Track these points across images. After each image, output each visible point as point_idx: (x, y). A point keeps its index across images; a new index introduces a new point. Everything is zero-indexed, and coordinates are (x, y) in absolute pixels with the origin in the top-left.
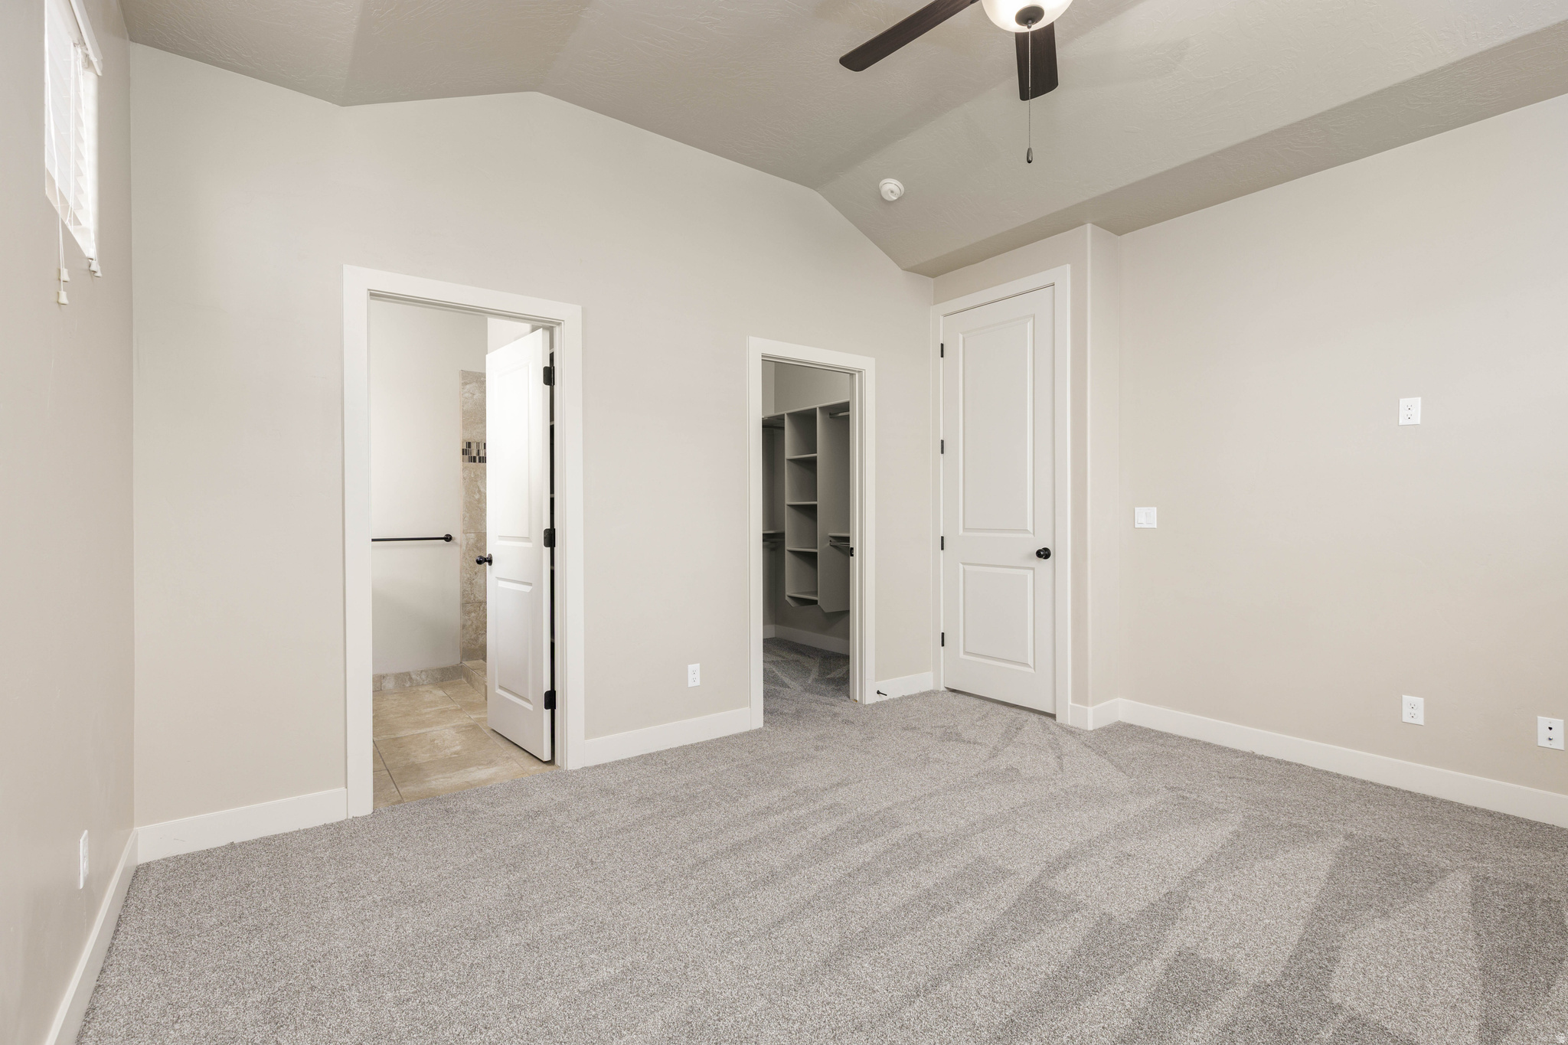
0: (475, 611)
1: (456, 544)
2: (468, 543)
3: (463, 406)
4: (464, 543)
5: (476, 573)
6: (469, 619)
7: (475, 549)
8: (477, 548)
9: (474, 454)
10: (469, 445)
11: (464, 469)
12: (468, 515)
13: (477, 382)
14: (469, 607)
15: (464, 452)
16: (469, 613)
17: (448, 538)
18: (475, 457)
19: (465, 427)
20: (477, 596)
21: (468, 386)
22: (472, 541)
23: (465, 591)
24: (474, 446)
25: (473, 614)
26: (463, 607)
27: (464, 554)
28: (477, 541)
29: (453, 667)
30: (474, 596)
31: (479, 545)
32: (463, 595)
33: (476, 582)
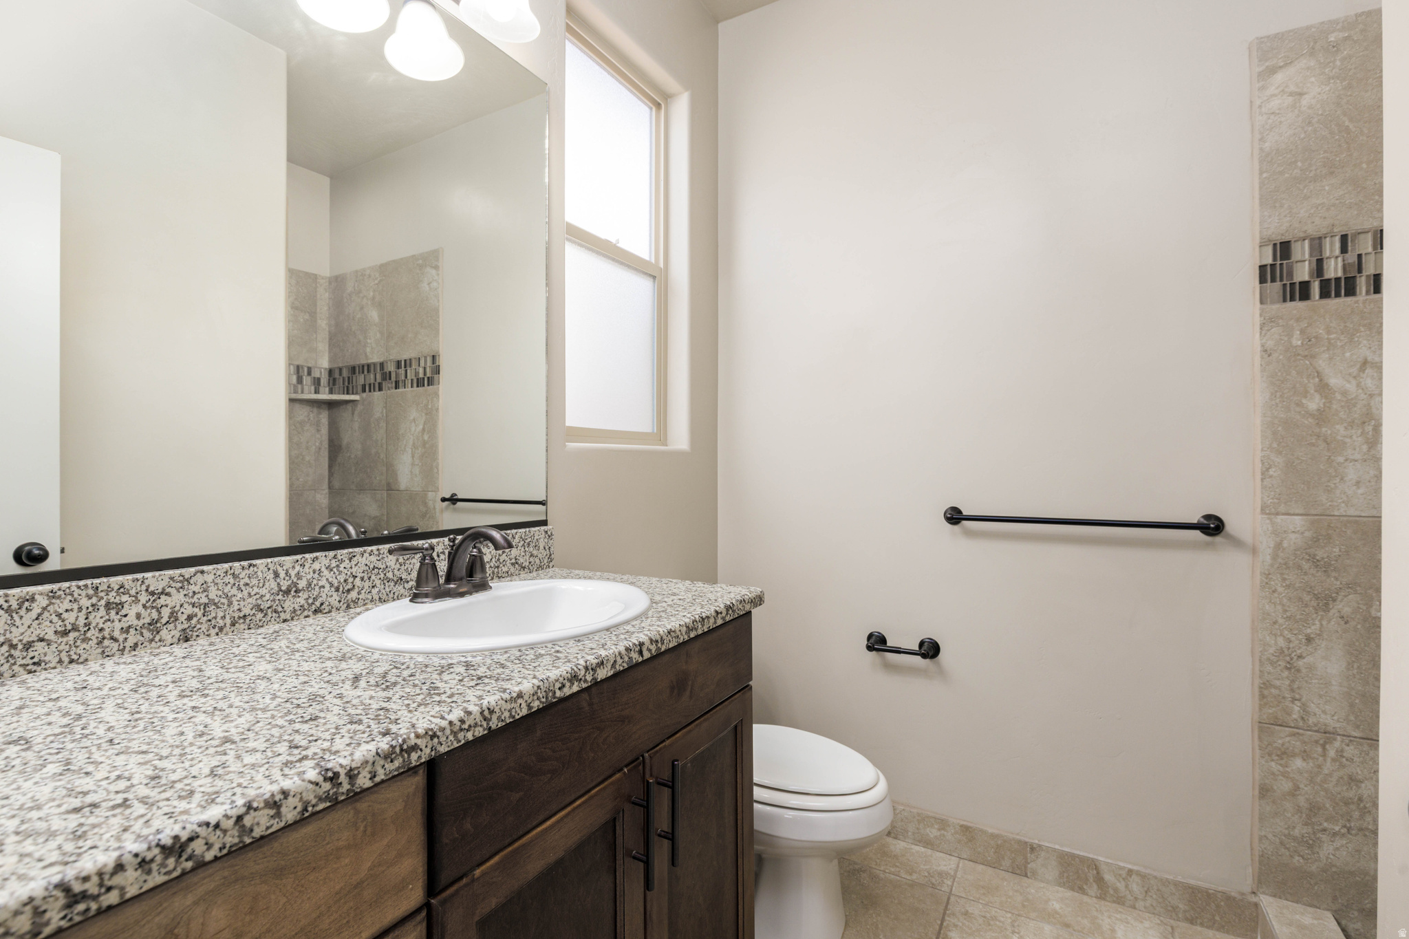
0: (1306, 755)
1: (1237, 543)
2: (1278, 546)
3: (1262, 140)
4: (1266, 545)
5: (1309, 640)
6: (1285, 775)
7: (1306, 566)
8: (1315, 562)
9: (1303, 272)
10: (1284, 249)
11: (1267, 324)
12: (1279, 460)
13: (1312, 53)
14: (1282, 737)
15: (1265, 275)
16: (1284, 754)
17: (1212, 526)
18: (1305, 286)
19: (1268, 199)
20: (1312, 707)
21: (1279, 77)
22: (1292, 541)
23: (1266, 685)
24: (1301, 252)
25: (1298, 763)
26: (1261, 730)
27: (1267, 575)
28: (1316, 540)
29: (1228, 898)
30: (1304, 707)
31: (1320, 554)
32: (1262, 696)
33: (1311, 668)
